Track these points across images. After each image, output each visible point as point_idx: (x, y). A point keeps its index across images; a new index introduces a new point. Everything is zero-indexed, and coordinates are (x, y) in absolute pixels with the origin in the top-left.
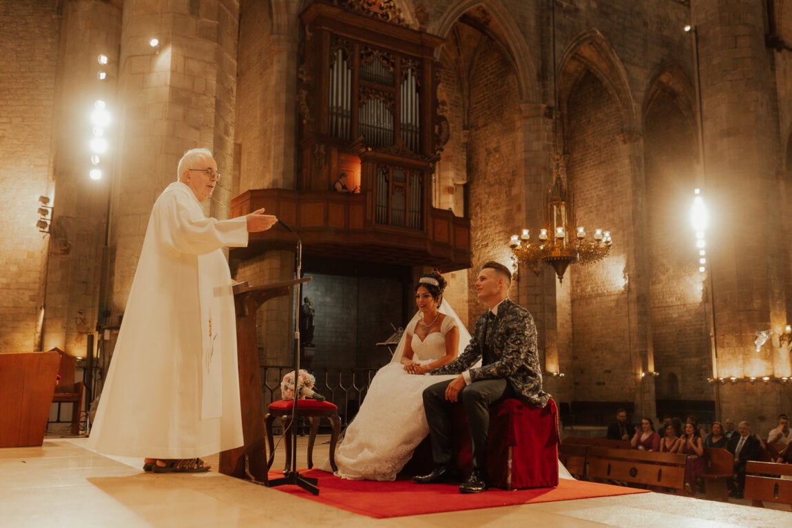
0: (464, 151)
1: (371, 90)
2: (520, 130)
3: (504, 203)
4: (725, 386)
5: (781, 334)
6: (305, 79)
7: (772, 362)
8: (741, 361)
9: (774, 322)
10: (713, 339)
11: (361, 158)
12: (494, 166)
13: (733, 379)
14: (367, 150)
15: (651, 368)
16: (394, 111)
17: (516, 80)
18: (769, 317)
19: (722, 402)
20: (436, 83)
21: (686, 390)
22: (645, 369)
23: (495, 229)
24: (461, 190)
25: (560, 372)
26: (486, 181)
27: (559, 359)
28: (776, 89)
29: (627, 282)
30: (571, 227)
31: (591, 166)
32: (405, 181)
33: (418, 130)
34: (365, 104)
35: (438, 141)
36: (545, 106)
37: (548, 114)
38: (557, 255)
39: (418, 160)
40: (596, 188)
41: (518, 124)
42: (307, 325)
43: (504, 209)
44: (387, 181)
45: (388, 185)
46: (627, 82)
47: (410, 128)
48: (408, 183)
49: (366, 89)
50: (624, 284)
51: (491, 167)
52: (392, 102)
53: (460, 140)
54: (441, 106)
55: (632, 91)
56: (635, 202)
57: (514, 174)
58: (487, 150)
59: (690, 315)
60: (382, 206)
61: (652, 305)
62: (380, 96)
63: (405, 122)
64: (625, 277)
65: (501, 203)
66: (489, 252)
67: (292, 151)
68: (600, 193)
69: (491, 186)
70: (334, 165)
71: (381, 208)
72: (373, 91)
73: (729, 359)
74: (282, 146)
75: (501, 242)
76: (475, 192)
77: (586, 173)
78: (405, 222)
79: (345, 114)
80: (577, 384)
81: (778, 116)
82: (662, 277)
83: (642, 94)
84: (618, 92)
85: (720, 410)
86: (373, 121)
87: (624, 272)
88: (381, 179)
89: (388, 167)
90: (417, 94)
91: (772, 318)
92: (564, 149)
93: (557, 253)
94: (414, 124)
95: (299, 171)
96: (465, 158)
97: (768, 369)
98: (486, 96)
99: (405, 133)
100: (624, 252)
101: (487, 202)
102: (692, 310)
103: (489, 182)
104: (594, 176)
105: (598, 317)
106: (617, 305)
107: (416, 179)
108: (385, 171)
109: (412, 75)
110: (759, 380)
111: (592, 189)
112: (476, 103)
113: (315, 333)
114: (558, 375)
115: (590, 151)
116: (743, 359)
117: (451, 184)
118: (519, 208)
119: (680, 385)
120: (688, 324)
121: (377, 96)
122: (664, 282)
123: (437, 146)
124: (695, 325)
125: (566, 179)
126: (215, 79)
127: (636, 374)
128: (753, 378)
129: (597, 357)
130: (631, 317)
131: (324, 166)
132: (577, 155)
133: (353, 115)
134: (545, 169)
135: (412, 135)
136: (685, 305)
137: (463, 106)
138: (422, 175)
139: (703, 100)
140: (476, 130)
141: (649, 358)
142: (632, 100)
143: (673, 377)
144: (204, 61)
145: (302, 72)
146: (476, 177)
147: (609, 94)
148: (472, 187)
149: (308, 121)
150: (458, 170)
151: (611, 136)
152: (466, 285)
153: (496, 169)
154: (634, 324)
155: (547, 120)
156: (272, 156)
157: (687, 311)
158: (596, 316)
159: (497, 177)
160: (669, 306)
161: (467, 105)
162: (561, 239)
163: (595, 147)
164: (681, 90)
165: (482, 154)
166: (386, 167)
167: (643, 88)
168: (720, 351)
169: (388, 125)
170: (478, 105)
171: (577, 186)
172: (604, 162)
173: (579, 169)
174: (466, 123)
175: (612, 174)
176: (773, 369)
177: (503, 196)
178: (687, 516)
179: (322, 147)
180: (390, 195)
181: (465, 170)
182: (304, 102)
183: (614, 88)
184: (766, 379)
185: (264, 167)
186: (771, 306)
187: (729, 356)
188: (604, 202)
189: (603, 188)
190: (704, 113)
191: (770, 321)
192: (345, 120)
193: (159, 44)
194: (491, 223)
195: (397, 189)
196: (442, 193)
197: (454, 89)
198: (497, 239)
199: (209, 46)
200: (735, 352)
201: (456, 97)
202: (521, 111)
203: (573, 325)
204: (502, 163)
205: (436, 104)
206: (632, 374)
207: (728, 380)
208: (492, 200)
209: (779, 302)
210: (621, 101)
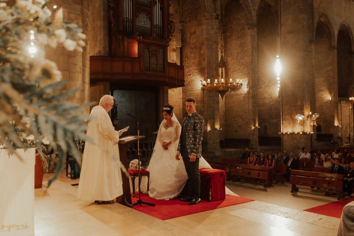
0: (180, 33)
1: (141, 9)
2: (204, 25)
3: (197, 57)
4: (285, 136)
5: (308, 115)
6: (112, 5)
7: (304, 126)
8: (292, 126)
9: (305, 110)
10: (281, 117)
11: (137, 42)
12: (193, 40)
13: (288, 133)
14: (140, 38)
15: (257, 125)
16: (151, 20)
17: (203, 2)
18: (303, 109)
19: (284, 142)
20: (169, 6)
21: (271, 133)
22: (255, 126)
23: (194, 68)
24: (179, 50)
25: (220, 128)
26: (190, 47)
27: (220, 122)
28: (313, 4)
29: (248, 89)
30: (227, 77)
31: (234, 39)
32: (157, 52)
33: (162, 28)
34: (138, 16)
35: (170, 32)
36: (215, 14)
37: (217, 18)
38: (221, 89)
39: (162, 42)
40: (236, 48)
41: (204, 22)
42: (115, 111)
43: (198, 59)
44: (149, 52)
45: (149, 54)
46: (250, 2)
47: (158, 26)
48: (158, 53)
49: (139, 9)
50: (247, 90)
51: (192, 41)
52: (150, 15)
53: (178, 27)
54: (171, 16)
55: (252, 7)
56: (252, 55)
57: (202, 44)
58: (190, 33)
59: (273, 102)
60: (147, 63)
61: (258, 98)
62: (145, 12)
63: (156, 24)
64: (247, 88)
65: (196, 57)
66: (191, 78)
67: (107, 37)
68: (238, 51)
69: (192, 49)
70: (126, 44)
71: (147, 64)
72: (142, 10)
73: (287, 125)
74: (102, 36)
75: (196, 74)
76: (185, 51)
77: (232, 42)
78: (157, 69)
79: (130, 21)
80: (227, 131)
81: (313, 16)
82: (263, 86)
83: (257, 8)
84: (247, 7)
85: (283, 145)
86: (142, 24)
87: (247, 85)
88: (146, 51)
89: (149, 45)
90: (161, 11)
91: (305, 109)
92: (223, 31)
93: (221, 88)
94: (160, 24)
95: (110, 46)
96: (181, 36)
97: (302, 129)
98: (190, 8)
99: (156, 29)
100: (247, 77)
101: (190, 56)
102: (274, 100)
103: (191, 47)
104: (236, 43)
105: (236, 104)
106: (244, 99)
107: (161, 50)
108: (148, 47)
109: (158, 2)
110: (298, 133)
111: (235, 49)
112: (185, 12)
113: (118, 114)
114: (220, 129)
115: (234, 32)
116: (293, 125)
117: (175, 47)
118: (204, 59)
119: (268, 130)
120: (272, 106)
121: (144, 12)
122: (263, 88)
123: (169, 34)
124: (275, 106)
125: (224, 44)
126: (81, 22)
127: (251, 128)
128: (296, 133)
129: (235, 121)
130: (249, 104)
131: (121, 45)
132: (228, 34)
133: (133, 21)
134: (215, 42)
135: (159, 29)
136: (271, 98)
137: (180, 12)
138: (164, 48)
139: (281, 17)
140: (186, 23)
141: (256, 121)
142: (252, 10)
143: (266, 128)
144: (76, 14)
145: (111, 3)
146: (186, 44)
147: (243, 7)
148: (184, 49)
149: (114, 25)
150: (177, 41)
151: (243, 26)
152: (181, 92)
153: (194, 41)
154: (251, 107)
155: (216, 20)
156: (98, 39)
157: (273, 100)
158: (235, 103)
159: (194, 45)
160: (265, 98)
161: (181, 12)
162: (223, 83)
163: (236, 30)
164: (273, 5)
165: (188, 35)
166: (148, 45)
167: (257, 5)
168: (284, 122)
169: (148, 26)
170: (186, 12)
171: (228, 47)
172: (240, 37)
173: (229, 40)
174: (181, 20)
175: (243, 43)
176: (304, 129)
177: (197, 54)
178: (266, 212)
179: (120, 36)
180: (151, 58)
181: (181, 41)
182: (111, 16)
183: (245, 5)
184: (301, 133)
185: (95, 44)
186: (304, 104)
187: (287, 124)
188: (240, 55)
189: (239, 49)
190: (282, 23)
191: (303, 110)
192: (130, 24)
193: (57, 7)
194: (192, 65)
195: (153, 55)
196: (171, 51)
197: (176, 4)
198: (195, 72)
199: (78, 7)
200: (290, 122)
201: (177, 8)
202: (205, 16)
203: (226, 107)
204: (197, 39)
205: (169, 15)
206: (249, 127)
207: (286, 133)
208: (192, 55)
209: (307, 102)
210: (248, 11)
